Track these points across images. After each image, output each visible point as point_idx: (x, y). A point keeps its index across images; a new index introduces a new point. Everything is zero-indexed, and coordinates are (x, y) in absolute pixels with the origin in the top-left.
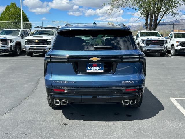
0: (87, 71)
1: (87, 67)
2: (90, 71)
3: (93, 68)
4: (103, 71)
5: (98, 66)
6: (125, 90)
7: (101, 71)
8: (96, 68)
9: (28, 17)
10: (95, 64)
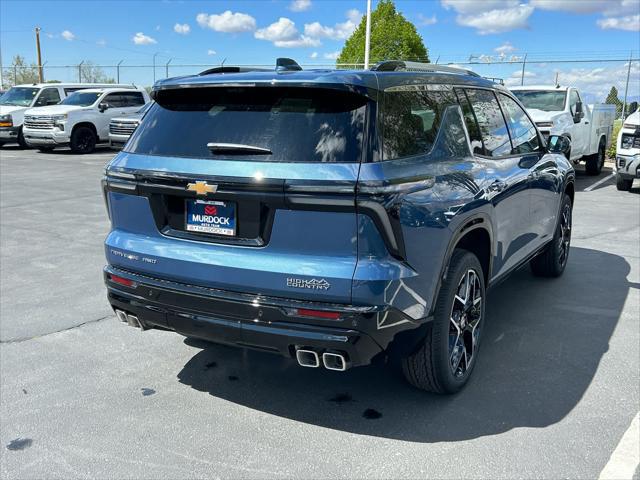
0: (189, 227)
1: (190, 212)
2: (196, 228)
3: (205, 218)
4: (231, 232)
5: (219, 212)
6: (296, 311)
7: (225, 233)
8: (214, 220)
9: (426, 46)
10: (211, 206)
